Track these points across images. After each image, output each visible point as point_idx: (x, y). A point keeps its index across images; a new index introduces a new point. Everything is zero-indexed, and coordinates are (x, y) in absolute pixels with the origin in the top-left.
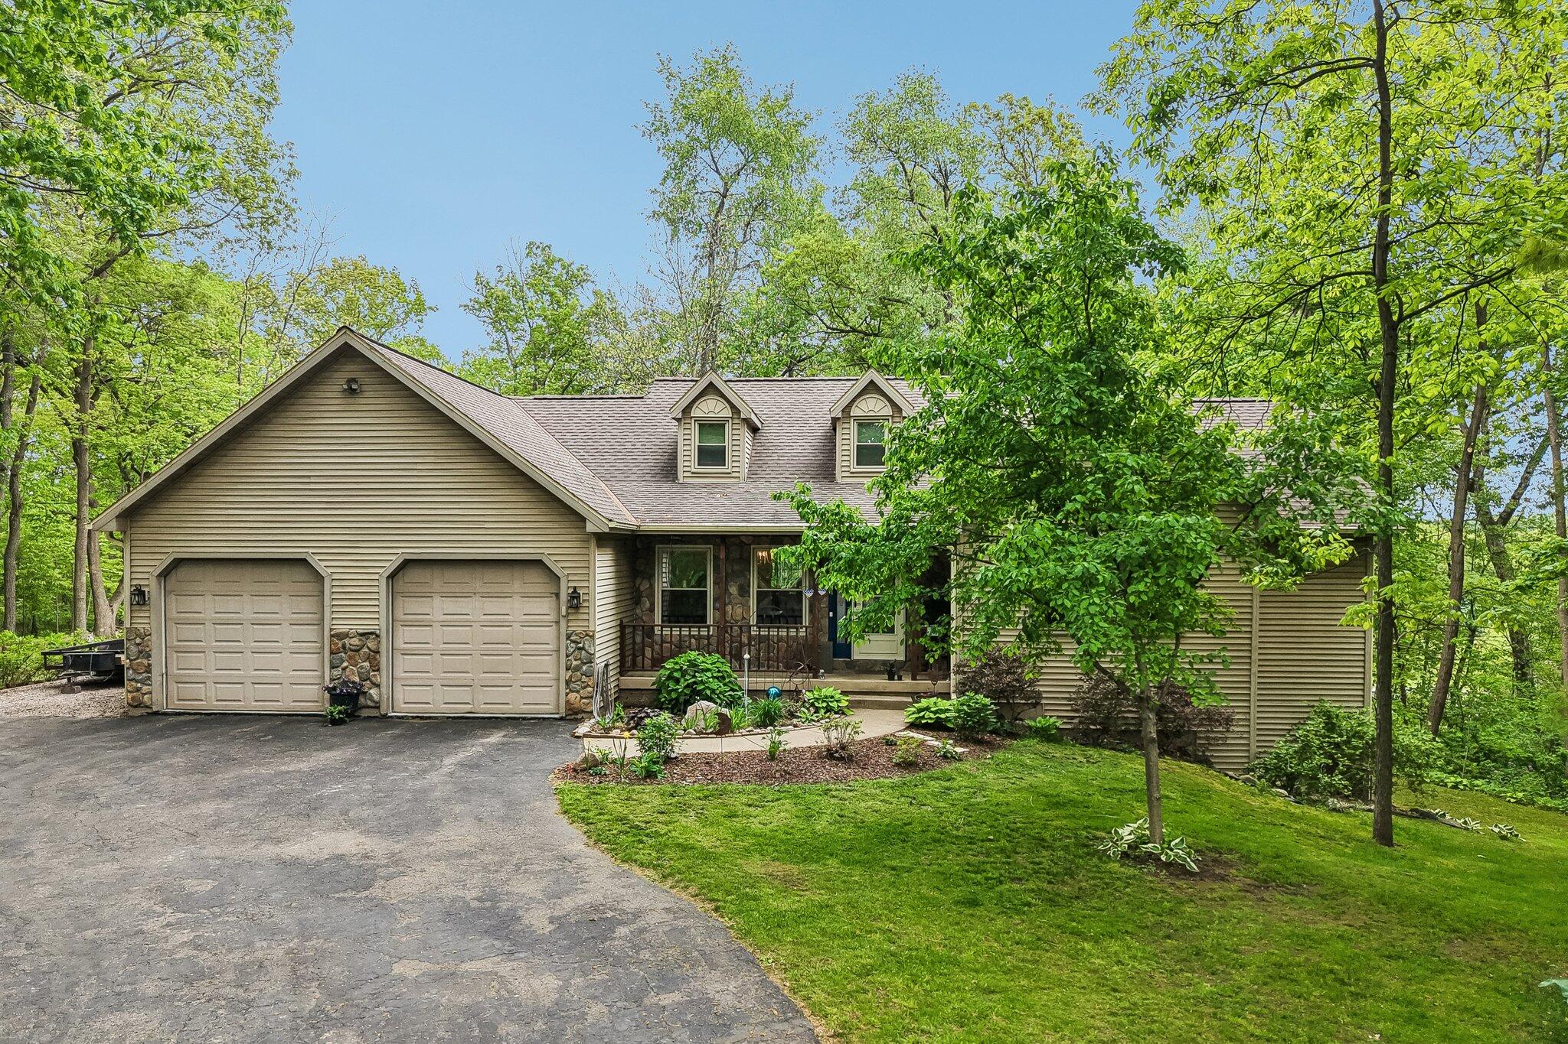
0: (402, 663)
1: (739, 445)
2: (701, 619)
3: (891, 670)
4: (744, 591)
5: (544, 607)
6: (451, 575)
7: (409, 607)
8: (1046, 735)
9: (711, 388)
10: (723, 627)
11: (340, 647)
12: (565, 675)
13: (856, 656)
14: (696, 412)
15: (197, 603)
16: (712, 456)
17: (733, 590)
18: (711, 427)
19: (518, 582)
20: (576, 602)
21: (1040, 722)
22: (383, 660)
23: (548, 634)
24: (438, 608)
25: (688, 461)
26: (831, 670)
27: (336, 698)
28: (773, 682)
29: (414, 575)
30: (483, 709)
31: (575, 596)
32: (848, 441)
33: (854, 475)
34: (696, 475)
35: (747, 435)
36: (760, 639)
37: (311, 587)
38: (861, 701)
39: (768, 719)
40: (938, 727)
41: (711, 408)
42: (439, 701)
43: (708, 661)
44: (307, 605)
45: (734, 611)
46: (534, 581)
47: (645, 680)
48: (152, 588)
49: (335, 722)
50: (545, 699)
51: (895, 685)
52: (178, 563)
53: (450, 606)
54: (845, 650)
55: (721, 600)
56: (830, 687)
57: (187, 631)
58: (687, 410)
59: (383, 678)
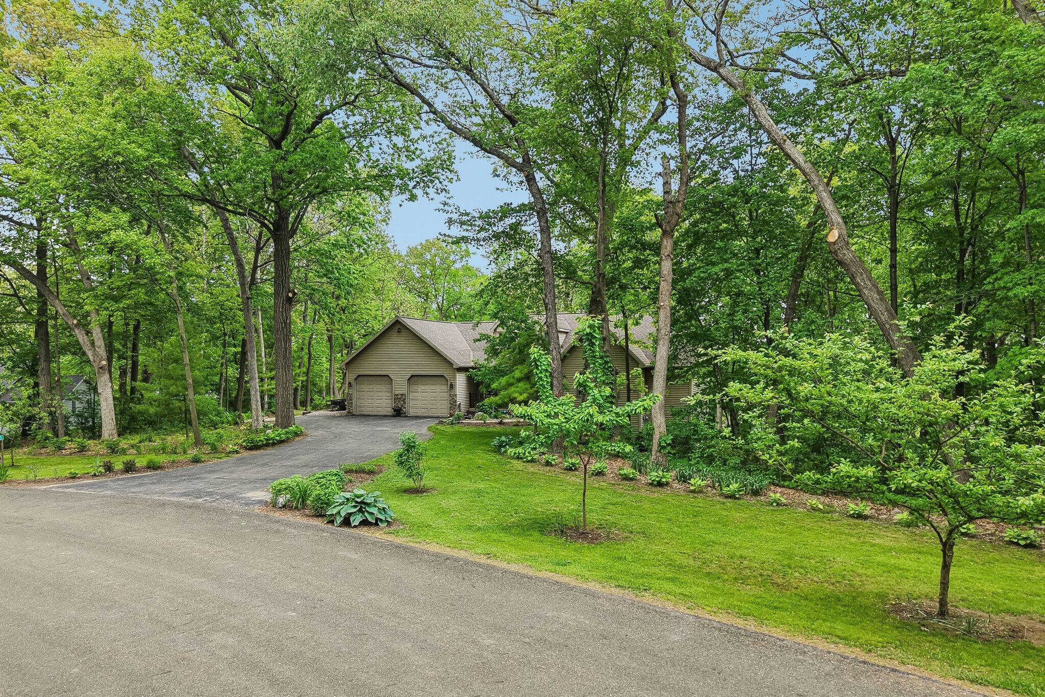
0: (411, 403)
5: (444, 388)
6: (423, 378)
7: (413, 387)
11: (396, 398)
12: (450, 406)
15: (363, 387)
20: (452, 386)
22: (407, 401)
23: (445, 395)
24: (420, 388)
27: (395, 410)
29: (413, 379)
30: (431, 415)
31: (451, 384)
37: (389, 382)
42: (420, 412)
44: (389, 386)
46: (440, 381)
48: (353, 383)
49: (393, 416)
52: (359, 376)
53: (423, 387)
57: (362, 394)
59: (406, 406)
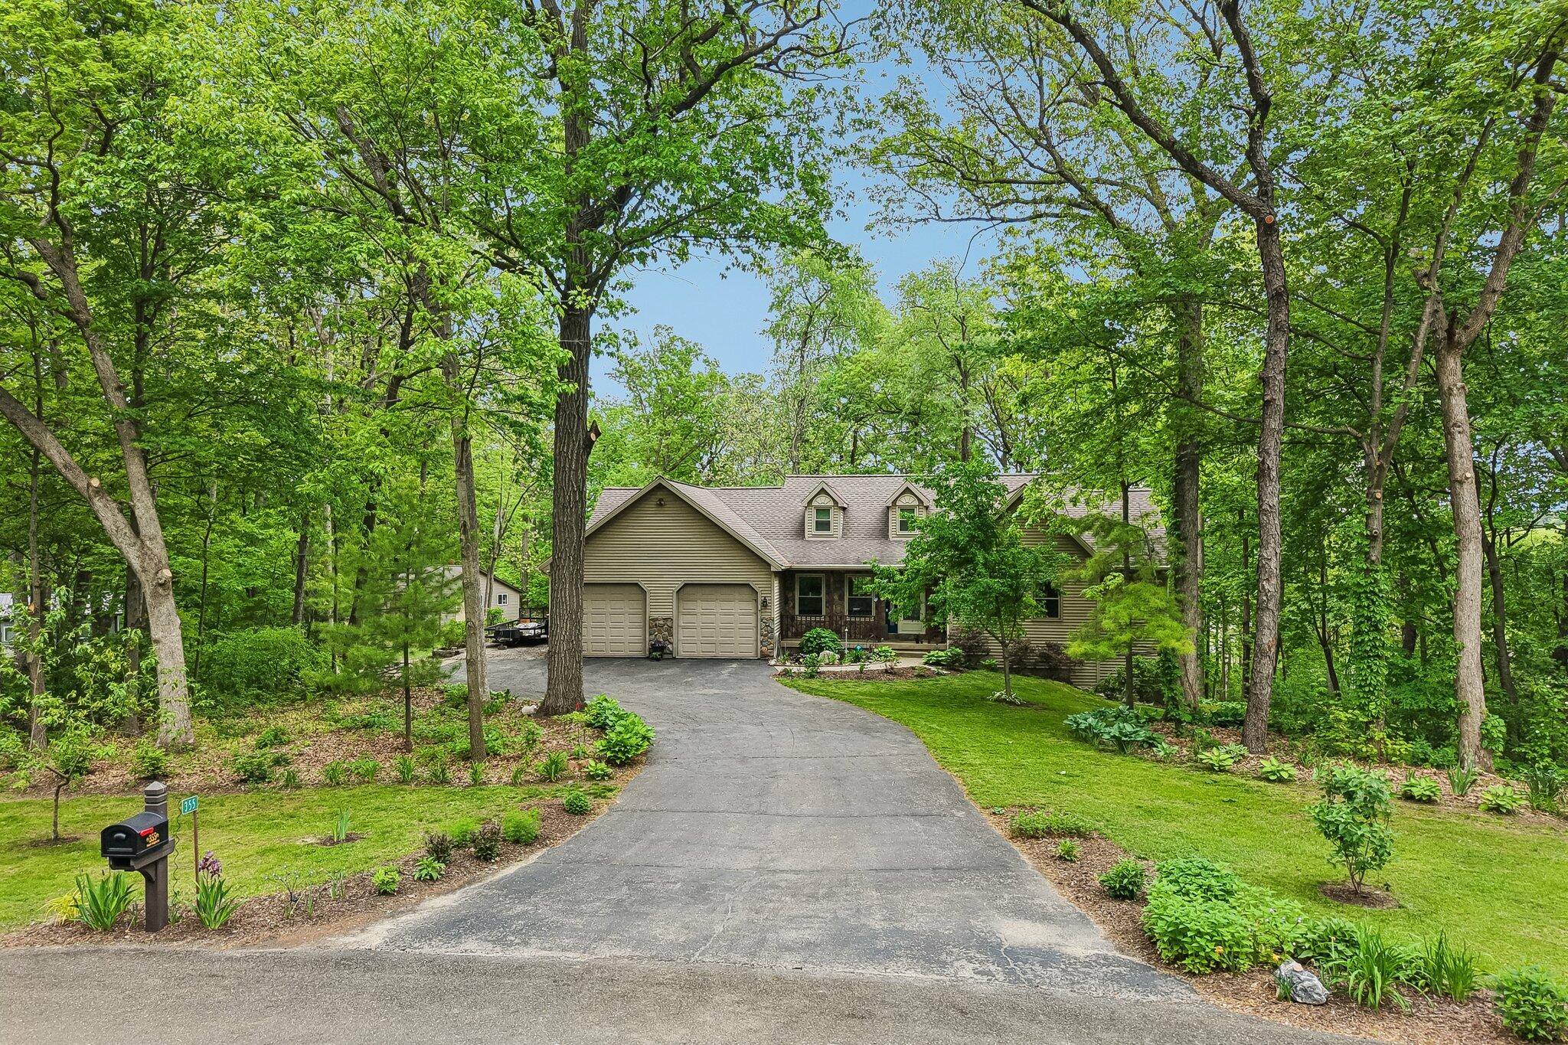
0: (683, 634)
1: (836, 519)
2: (820, 612)
3: (917, 639)
4: (842, 598)
5: (749, 606)
6: (706, 590)
7: (687, 606)
8: (992, 668)
9: (823, 491)
10: (831, 615)
11: (655, 625)
12: (760, 638)
13: (900, 632)
14: (814, 503)
16: (823, 526)
17: (836, 597)
18: (823, 511)
19: (736, 594)
20: (765, 604)
21: (987, 662)
22: (674, 631)
23: (752, 618)
24: (700, 606)
25: (810, 528)
26: (887, 639)
27: (652, 649)
28: (859, 645)
29: (688, 590)
30: (720, 655)
31: (763, 600)
32: (895, 517)
33: (899, 536)
34: (815, 536)
35: (841, 513)
36: (851, 623)
37: (640, 597)
38: (902, 653)
39: (857, 659)
40: (937, 663)
41: (823, 501)
42: (700, 650)
43: (826, 633)
44: (638, 604)
45: (837, 609)
46: (746, 594)
47: (796, 643)
50: (749, 650)
51: (919, 646)
53: (705, 605)
54: (894, 628)
55: (829, 602)
56: (886, 646)
58: (810, 502)
59: (674, 640)
